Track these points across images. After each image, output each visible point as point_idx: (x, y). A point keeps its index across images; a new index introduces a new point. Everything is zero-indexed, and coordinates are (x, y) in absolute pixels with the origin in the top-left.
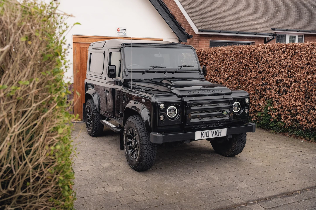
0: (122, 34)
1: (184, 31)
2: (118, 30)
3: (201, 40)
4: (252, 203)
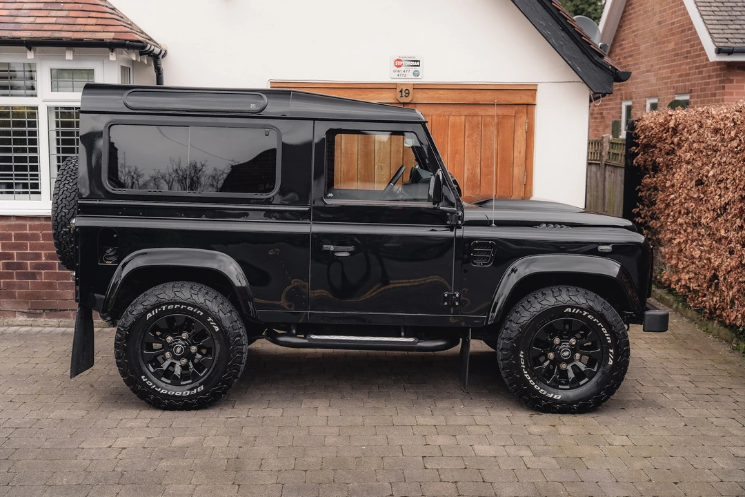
0: (410, 75)
1: (600, 60)
2: (398, 63)
3: (731, 81)
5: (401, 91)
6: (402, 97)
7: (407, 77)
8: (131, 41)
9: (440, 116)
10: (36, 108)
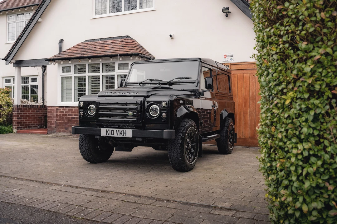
2: (225, 56)
4: (63, 185)
5: (226, 66)
7: (228, 61)
8: (135, 53)
9: (241, 74)
10: (114, 76)
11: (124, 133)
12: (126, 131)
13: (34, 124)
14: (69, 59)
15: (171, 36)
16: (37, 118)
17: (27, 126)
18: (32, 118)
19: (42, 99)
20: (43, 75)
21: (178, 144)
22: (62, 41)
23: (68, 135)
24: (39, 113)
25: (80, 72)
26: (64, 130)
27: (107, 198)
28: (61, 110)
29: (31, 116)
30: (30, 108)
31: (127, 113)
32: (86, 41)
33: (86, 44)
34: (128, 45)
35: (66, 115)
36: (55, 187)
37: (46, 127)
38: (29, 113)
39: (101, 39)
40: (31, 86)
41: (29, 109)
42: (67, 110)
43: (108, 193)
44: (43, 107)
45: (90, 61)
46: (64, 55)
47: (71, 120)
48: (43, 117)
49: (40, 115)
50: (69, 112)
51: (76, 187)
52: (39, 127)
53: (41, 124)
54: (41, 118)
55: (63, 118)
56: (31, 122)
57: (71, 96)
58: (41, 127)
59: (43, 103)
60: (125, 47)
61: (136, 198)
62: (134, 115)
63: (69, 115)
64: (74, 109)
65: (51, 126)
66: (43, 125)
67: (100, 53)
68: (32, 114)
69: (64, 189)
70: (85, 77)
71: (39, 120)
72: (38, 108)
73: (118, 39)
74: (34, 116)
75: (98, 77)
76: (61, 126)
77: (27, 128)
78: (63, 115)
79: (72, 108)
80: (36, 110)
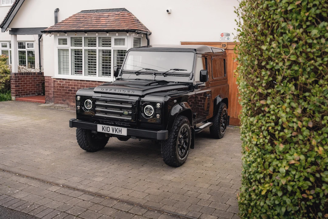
2: (222, 35)
4: (61, 186)
5: (223, 45)
6: (223, 47)
7: (225, 40)
8: (131, 29)
10: (111, 50)
11: (119, 131)
12: (121, 129)
13: (32, 92)
14: (65, 32)
15: (168, 11)
16: (34, 85)
17: (25, 93)
18: (30, 85)
19: (39, 65)
20: (39, 41)
21: (170, 143)
22: (57, 10)
23: (66, 108)
24: (37, 81)
25: (76, 45)
26: (62, 102)
27: (103, 205)
28: (59, 82)
29: (29, 83)
30: (27, 75)
31: (122, 112)
32: (82, 11)
33: (82, 16)
34: (124, 20)
35: (63, 87)
36: (54, 188)
37: (44, 95)
38: (26, 81)
39: (97, 11)
40: (28, 51)
41: (26, 77)
42: (64, 82)
43: (103, 198)
44: (40, 74)
45: (86, 35)
46: (60, 27)
47: (69, 93)
48: (40, 84)
49: (38, 82)
50: (66, 84)
51: (74, 189)
52: (36, 94)
53: (39, 91)
54: (39, 85)
55: (60, 90)
56: (29, 90)
57: (67, 68)
58: (39, 94)
59: (40, 69)
60: (121, 22)
61: (129, 206)
62: (129, 115)
63: (66, 87)
64: (71, 81)
65: (49, 96)
66: (40, 92)
67: (96, 27)
68: (29, 81)
69: (63, 191)
70: (82, 50)
71: (36, 87)
72: (35, 75)
73: (114, 11)
74: (32, 83)
75: (94, 51)
76: (58, 98)
77: (25, 96)
78: (60, 87)
79: (69, 81)
80: (33, 78)
